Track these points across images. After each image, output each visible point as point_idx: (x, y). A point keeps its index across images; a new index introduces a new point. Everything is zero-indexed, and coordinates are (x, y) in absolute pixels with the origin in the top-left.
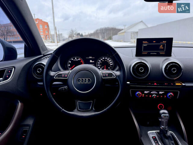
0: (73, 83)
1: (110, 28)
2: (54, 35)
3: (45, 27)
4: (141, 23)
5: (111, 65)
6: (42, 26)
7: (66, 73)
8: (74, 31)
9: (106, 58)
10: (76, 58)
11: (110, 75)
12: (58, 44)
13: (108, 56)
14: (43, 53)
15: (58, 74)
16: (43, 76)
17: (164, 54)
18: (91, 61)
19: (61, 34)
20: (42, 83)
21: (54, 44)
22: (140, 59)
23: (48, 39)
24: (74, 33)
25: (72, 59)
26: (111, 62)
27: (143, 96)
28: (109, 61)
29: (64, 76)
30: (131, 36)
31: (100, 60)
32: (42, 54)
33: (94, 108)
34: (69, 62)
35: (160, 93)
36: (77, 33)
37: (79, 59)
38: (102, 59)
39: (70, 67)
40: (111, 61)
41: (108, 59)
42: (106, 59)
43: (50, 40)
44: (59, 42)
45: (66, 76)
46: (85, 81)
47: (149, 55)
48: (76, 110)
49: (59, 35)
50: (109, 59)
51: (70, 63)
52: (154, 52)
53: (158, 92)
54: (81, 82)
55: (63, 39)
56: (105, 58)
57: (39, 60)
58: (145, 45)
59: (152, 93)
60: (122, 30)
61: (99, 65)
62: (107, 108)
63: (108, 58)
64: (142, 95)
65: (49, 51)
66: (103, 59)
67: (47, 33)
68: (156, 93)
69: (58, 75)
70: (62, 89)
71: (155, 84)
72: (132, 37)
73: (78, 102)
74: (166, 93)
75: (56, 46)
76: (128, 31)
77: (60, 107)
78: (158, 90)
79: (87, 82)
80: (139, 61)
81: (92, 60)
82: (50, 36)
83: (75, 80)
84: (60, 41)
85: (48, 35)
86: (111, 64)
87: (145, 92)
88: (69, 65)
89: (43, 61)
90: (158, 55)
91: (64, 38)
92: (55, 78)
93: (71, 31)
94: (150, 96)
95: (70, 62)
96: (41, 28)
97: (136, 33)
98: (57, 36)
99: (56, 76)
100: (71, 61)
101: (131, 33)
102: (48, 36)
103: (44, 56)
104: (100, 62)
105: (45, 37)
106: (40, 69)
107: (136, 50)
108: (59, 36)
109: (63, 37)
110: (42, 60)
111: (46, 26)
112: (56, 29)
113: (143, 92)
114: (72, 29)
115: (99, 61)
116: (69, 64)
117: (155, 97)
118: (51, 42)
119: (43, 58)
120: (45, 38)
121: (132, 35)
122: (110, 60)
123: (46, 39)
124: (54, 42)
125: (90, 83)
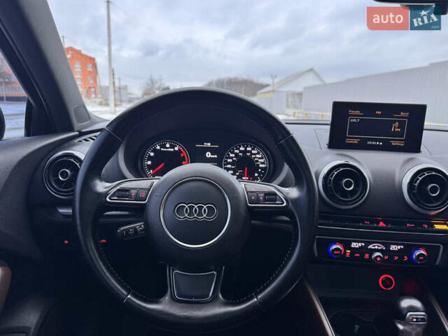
0: (161, 217)
1: (240, 80)
2: (107, 88)
3: (87, 67)
4: (311, 73)
5: (261, 168)
6: (80, 64)
7: (143, 186)
8: (156, 82)
9: (248, 149)
10: (168, 145)
11: (271, 196)
12: (117, 109)
13: (254, 143)
14: (77, 125)
15: (118, 188)
16: (73, 190)
17: (402, 145)
18: (209, 155)
19: (125, 88)
20: (69, 211)
21: (106, 108)
22: (341, 155)
23: (93, 96)
24: (157, 86)
25: (158, 148)
26: (262, 161)
27: (348, 255)
28: (258, 156)
29: (137, 194)
30: (287, 101)
31: (232, 153)
32: (76, 129)
33: (220, 296)
34: (149, 156)
35: (393, 248)
36: (163, 87)
37: (176, 149)
38: (237, 151)
39: (150, 167)
40: (262, 158)
41: (253, 152)
42: (250, 152)
43: (98, 100)
44: (120, 105)
45: (142, 194)
46: (200, 214)
47: (363, 146)
48: (167, 298)
49: (120, 88)
50: (255, 152)
51: (150, 158)
52: (376, 140)
53: (387, 246)
54: (186, 215)
55: (130, 98)
56: (246, 148)
57: (66, 145)
58: (355, 120)
59: (370, 247)
60: (267, 85)
61: (229, 166)
62: (260, 297)
63: (253, 149)
64: (345, 252)
65: (95, 123)
66: (241, 152)
67: (91, 82)
68: (382, 247)
69: (118, 190)
70: (127, 230)
71: (382, 224)
72: (290, 103)
73: (174, 275)
74: (409, 250)
75: (112, 113)
76: (282, 89)
77: (119, 287)
78: (387, 239)
79: (205, 216)
80: (341, 160)
81: (213, 151)
82: (98, 90)
83: (170, 209)
84: (121, 101)
85: (94, 87)
86: (261, 166)
87: (354, 245)
88: (149, 163)
89: (76, 148)
90: (387, 147)
91: (131, 96)
92: (108, 200)
93: (149, 82)
94: (367, 256)
95: (152, 154)
96: (77, 70)
97: (298, 94)
98: (115, 91)
99: (114, 195)
100: (155, 151)
101: (288, 95)
102: (93, 90)
103: (82, 134)
104: (232, 158)
105: (85, 92)
106: (68, 171)
107: (329, 131)
108: (120, 91)
109: (130, 94)
110: (74, 145)
111: (91, 65)
112: (113, 74)
113: (347, 245)
114: (151, 76)
115: (231, 155)
116: (148, 160)
117: (378, 259)
118: (101, 104)
119: (76, 141)
120: (87, 92)
121: (290, 99)
122: (258, 153)
123: (88, 95)
124: (107, 105)
125: (212, 218)
